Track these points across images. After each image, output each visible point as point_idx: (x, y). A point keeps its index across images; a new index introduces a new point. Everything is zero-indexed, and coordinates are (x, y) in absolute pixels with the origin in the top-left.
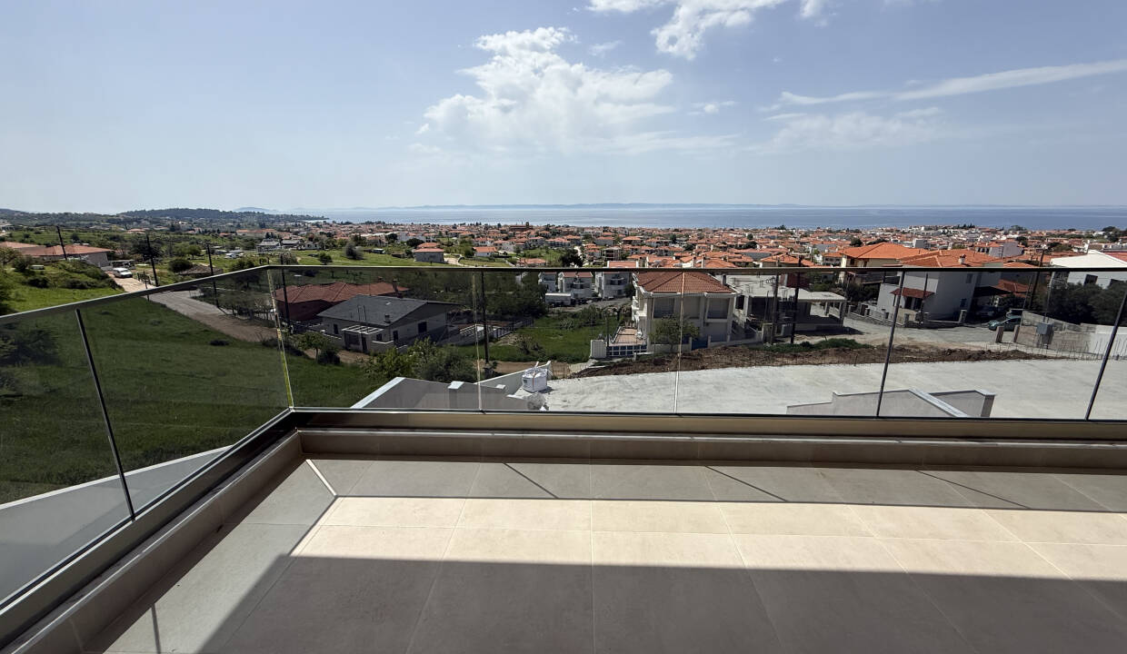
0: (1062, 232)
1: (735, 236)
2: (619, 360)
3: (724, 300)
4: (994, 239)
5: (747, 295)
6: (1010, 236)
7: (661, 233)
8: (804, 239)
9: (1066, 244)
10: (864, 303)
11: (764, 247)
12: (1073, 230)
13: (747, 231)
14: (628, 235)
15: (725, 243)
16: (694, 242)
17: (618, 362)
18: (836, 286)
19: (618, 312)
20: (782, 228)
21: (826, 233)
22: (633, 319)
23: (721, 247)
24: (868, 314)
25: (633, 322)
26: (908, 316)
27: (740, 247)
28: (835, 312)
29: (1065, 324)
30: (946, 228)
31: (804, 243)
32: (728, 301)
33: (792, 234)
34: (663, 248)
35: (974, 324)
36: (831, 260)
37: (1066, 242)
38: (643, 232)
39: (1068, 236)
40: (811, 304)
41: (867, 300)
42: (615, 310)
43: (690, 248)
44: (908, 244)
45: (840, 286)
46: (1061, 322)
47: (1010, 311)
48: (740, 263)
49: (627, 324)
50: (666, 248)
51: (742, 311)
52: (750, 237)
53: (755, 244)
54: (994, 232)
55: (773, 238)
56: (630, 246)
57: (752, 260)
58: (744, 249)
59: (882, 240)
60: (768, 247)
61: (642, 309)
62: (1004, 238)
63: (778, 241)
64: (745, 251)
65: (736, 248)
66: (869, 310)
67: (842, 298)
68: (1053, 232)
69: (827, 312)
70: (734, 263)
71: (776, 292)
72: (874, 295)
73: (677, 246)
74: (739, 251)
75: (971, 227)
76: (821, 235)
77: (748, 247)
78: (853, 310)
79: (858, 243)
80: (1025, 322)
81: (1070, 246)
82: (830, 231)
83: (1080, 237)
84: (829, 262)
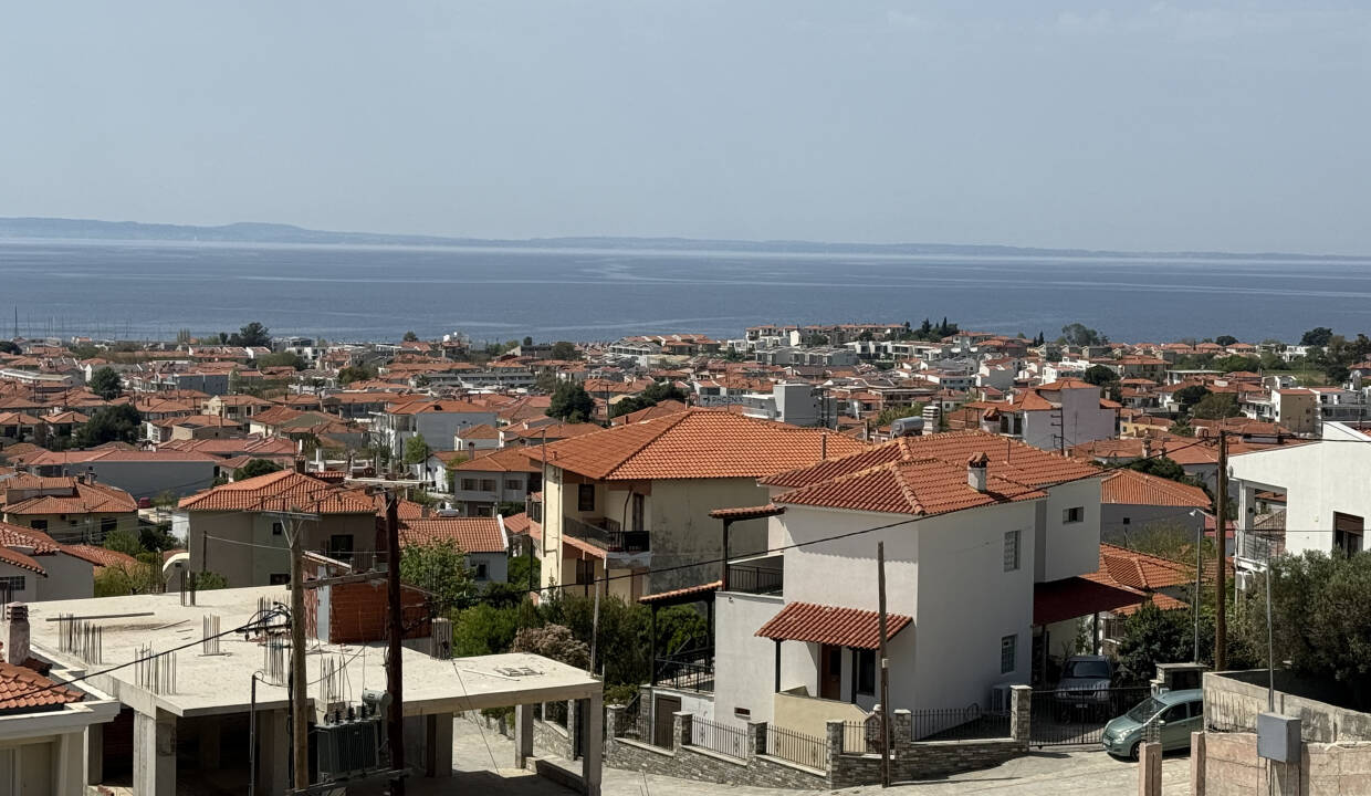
0: (1204, 348)
1: (31, 377)
3: (30, 748)
4: (1023, 376)
5: (144, 706)
6: (1066, 363)
8: (356, 392)
9: (1225, 394)
10: (665, 689)
11: (181, 434)
12: (1231, 341)
13: (87, 352)
18: (538, 617)
20: (254, 337)
21: (443, 363)
24: (687, 739)
26: (838, 730)
27: (62, 437)
28: (554, 747)
29: (1335, 714)
30: (867, 336)
31: (362, 409)
33: (300, 365)
35: (1059, 739)
36: (487, 486)
37: (1221, 384)
39: (1222, 362)
40: (449, 718)
41: (671, 672)
44: (760, 404)
45: (554, 613)
46: (1320, 706)
47: (1161, 676)
48: (70, 521)
52: (108, 384)
53: (135, 418)
54: (1016, 351)
55: (215, 386)
57: (130, 504)
58: (82, 446)
60: (200, 433)
62: (1051, 375)
63: (243, 400)
65: (45, 442)
66: (688, 720)
67: (581, 677)
68: (1180, 349)
69: (526, 752)
70: (39, 523)
71: (297, 679)
72: (700, 649)
74: (58, 458)
75: (948, 331)
76: (424, 369)
77: (102, 434)
78: (627, 719)
79: (576, 406)
80: (1217, 717)
81: (1236, 400)
82: (457, 352)
83: (1252, 366)
84: (478, 496)
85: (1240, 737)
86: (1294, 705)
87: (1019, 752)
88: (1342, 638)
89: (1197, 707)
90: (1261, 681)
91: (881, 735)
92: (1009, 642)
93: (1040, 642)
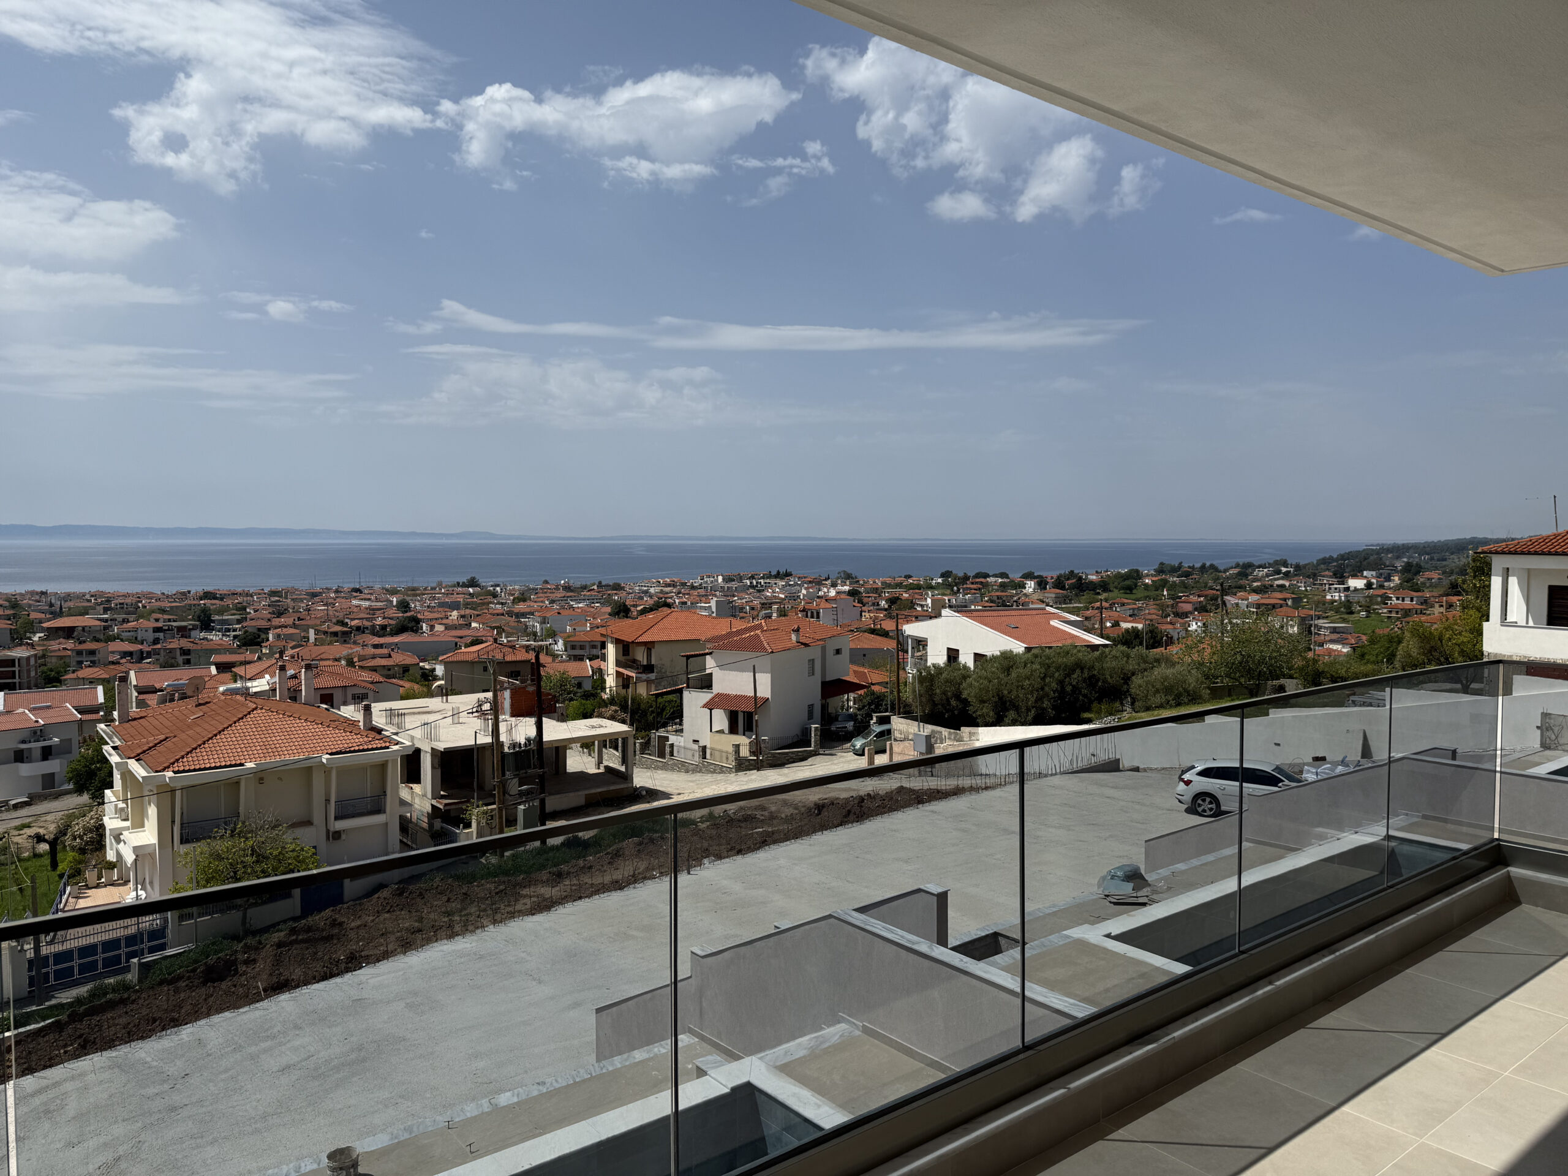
0: (898, 580)
1: (366, 604)
2: (83, 990)
3: (374, 766)
4: (821, 594)
5: (426, 747)
6: (839, 587)
7: (166, 604)
8: (521, 607)
9: (907, 600)
10: (662, 733)
11: (439, 628)
12: (910, 577)
13: (393, 592)
14: (59, 614)
15: (344, 624)
16: (263, 624)
17: (79, 1001)
18: (605, 704)
19: (53, 844)
20: (472, 583)
21: (561, 593)
22: (111, 856)
23: (335, 634)
24: (672, 754)
25: (111, 866)
26: (737, 747)
27: (383, 631)
28: (613, 759)
29: (945, 731)
30: (752, 577)
31: (524, 615)
32: (383, 767)
33: (495, 595)
34: (176, 643)
35: (832, 747)
36: (582, 647)
37: (906, 595)
38: (106, 603)
39: (906, 586)
40: (565, 748)
41: (664, 725)
42: (40, 839)
43: (253, 640)
44: (705, 608)
45: (612, 701)
46: (939, 728)
47: (874, 719)
48: (388, 668)
49: (90, 875)
50: (184, 643)
51: (417, 788)
52: (404, 606)
53: (417, 621)
54: (818, 583)
55: (455, 606)
56: (70, 644)
57: (416, 660)
58: (392, 634)
59: (663, 604)
60: (448, 627)
61: (139, 824)
62: (832, 593)
63: (468, 612)
64: (396, 639)
65: (374, 633)
66: (672, 746)
67: (624, 728)
68: (888, 580)
69: (600, 762)
70: (374, 669)
71: (496, 732)
72: (676, 715)
73: (215, 637)
74: (382, 640)
75: (788, 574)
76: (553, 596)
77: (401, 629)
78: (646, 746)
79: (622, 611)
80: (897, 735)
81: (912, 602)
82: (567, 588)
83: (919, 587)
84: (578, 652)
85: (906, 743)
86: (929, 729)
87: (815, 754)
88: (948, 700)
89: (889, 732)
90: (915, 719)
91: (756, 749)
92: (811, 707)
93: (824, 707)
